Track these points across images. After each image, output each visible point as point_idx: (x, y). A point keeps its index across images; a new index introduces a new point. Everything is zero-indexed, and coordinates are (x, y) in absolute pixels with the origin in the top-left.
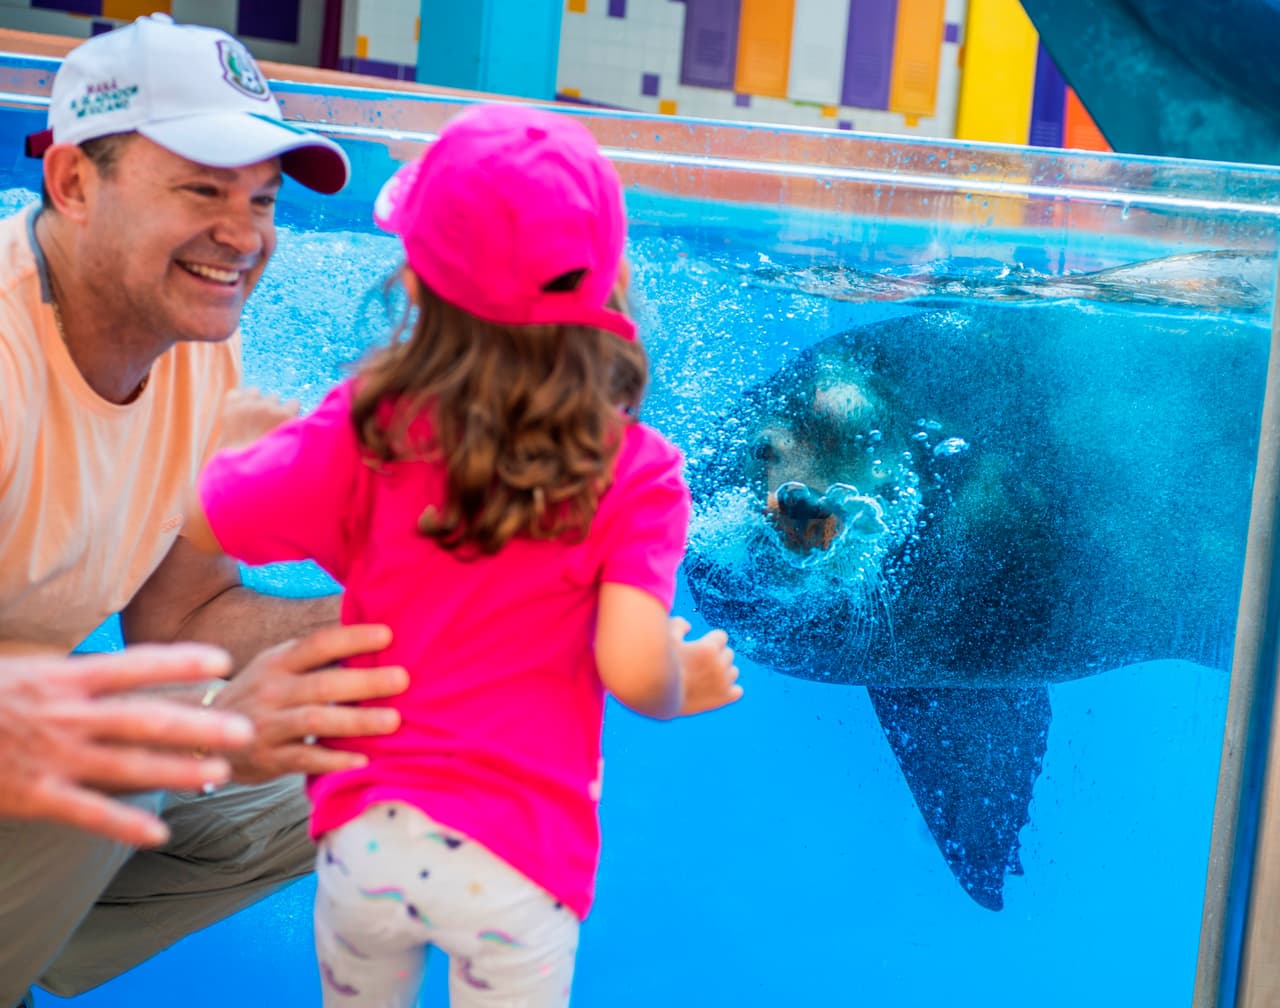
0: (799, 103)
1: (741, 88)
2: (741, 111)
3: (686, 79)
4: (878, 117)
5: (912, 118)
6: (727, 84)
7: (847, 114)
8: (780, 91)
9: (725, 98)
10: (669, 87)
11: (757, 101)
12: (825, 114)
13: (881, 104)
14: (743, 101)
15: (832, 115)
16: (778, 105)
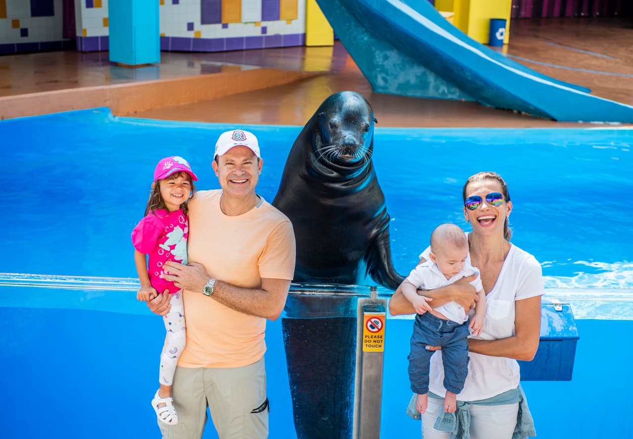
0: (246, 23)
1: (224, 22)
2: (225, 30)
3: (203, 22)
4: (276, 23)
5: (289, 21)
6: (218, 21)
7: (264, 24)
8: (239, 20)
9: (219, 26)
10: (198, 26)
11: (230, 25)
12: (256, 26)
13: (277, 18)
14: (225, 26)
15: (259, 25)
16: (238, 25)
